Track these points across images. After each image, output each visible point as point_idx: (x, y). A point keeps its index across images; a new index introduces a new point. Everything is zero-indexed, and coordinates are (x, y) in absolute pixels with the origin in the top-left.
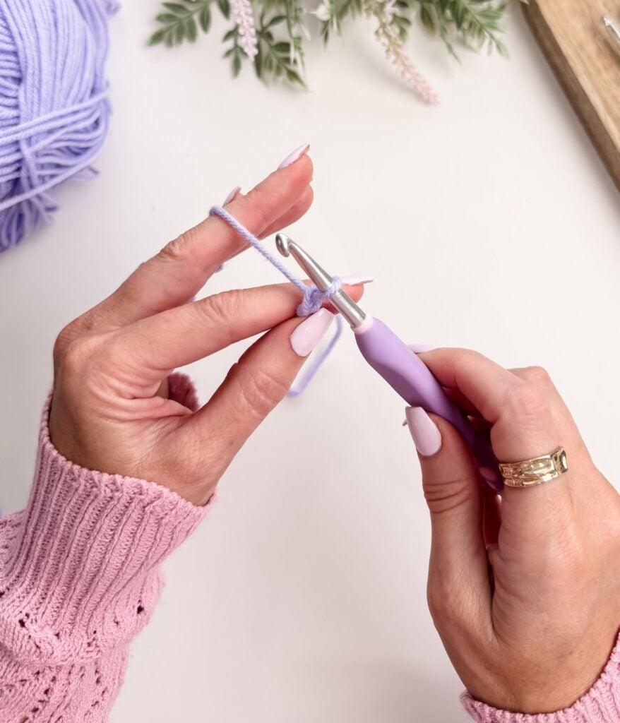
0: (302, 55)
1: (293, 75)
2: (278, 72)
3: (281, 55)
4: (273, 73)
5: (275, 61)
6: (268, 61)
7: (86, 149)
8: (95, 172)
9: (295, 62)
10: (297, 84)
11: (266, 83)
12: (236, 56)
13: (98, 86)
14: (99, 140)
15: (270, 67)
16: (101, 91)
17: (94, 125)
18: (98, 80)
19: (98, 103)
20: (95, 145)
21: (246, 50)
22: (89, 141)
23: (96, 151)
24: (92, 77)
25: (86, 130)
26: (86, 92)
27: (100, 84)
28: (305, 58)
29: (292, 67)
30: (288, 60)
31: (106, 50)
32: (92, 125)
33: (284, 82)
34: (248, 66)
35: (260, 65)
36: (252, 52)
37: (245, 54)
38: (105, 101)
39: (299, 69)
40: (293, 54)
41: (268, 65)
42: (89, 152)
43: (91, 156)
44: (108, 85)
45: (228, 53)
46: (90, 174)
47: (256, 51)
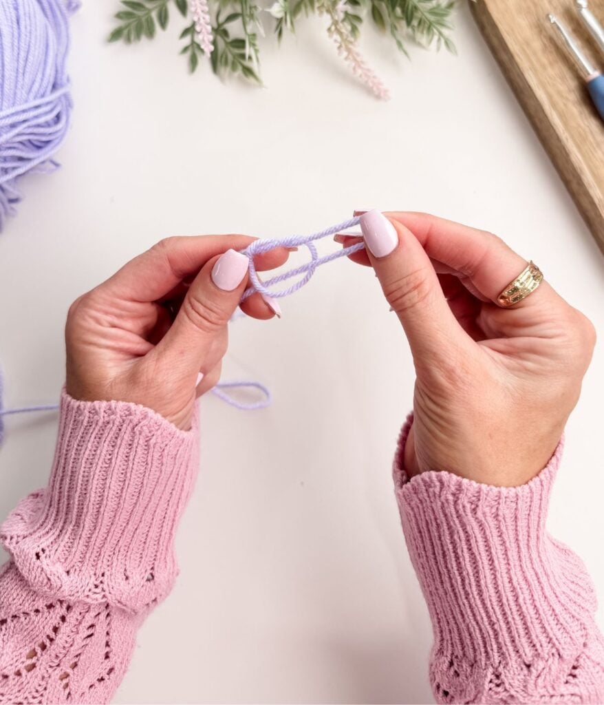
0: (256, 51)
1: (248, 71)
2: (234, 68)
3: (237, 51)
4: (229, 69)
5: (230, 57)
6: (224, 56)
7: (48, 142)
8: (57, 165)
9: (250, 58)
10: (251, 80)
11: (222, 80)
12: (193, 52)
13: (59, 82)
14: (59, 134)
15: (226, 63)
16: (62, 86)
17: (56, 119)
18: (59, 75)
19: (59, 98)
20: (57, 138)
21: (202, 47)
22: (50, 134)
23: (58, 144)
24: (53, 73)
25: (48, 125)
26: (47, 87)
27: (61, 79)
28: (259, 55)
29: (247, 63)
30: (243, 56)
31: (67, 47)
32: (53, 119)
33: (239, 78)
34: (204, 62)
35: (215, 60)
36: (209, 48)
37: (202, 51)
38: (66, 96)
39: (254, 65)
40: (248, 50)
41: (223, 60)
42: (51, 145)
43: (52, 149)
44: (68, 80)
45: (185, 49)
46: (52, 166)
47: (212, 48)
